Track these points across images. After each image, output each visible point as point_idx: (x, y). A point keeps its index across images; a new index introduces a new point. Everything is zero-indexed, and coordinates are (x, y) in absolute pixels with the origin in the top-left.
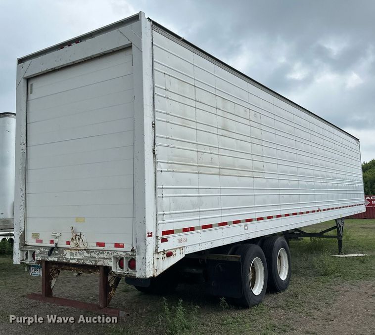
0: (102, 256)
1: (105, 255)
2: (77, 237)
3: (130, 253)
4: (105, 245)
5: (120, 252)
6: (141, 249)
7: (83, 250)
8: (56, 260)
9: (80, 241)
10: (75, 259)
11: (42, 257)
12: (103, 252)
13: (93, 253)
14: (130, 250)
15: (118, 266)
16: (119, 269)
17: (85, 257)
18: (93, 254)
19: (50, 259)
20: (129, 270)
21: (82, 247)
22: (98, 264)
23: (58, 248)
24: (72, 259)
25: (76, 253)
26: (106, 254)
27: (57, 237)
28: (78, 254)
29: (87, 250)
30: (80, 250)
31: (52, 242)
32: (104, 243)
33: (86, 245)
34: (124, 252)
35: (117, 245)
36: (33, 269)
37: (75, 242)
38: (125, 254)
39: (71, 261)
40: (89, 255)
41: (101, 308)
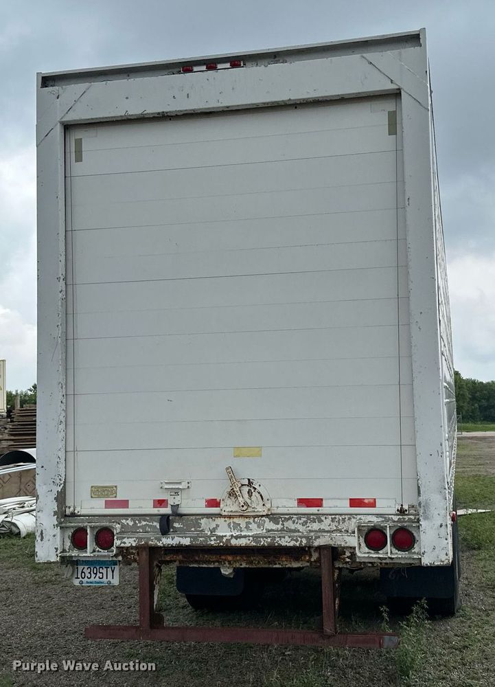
0: (316, 526)
1: (326, 524)
2: (246, 489)
3: (396, 518)
4: (324, 502)
5: (369, 517)
6: (432, 508)
7: (262, 516)
8: (186, 542)
9: (253, 498)
10: (245, 537)
11: (140, 539)
12: (318, 518)
13: (290, 522)
14: (394, 511)
15: (363, 545)
16: (367, 550)
17: (269, 531)
18: (289, 524)
19: (167, 541)
20: (395, 551)
21: (261, 510)
22: (316, 544)
23: (181, 515)
24: (237, 537)
25: (248, 523)
26: (328, 521)
27: (176, 492)
28: (254, 526)
29: (273, 517)
30: (258, 516)
31: (160, 503)
32: (322, 500)
33: (268, 506)
34: (377, 515)
35: (355, 503)
36: (87, 571)
37: (240, 499)
38: (380, 519)
39: (234, 542)
40: (280, 526)
41: (329, 637)
